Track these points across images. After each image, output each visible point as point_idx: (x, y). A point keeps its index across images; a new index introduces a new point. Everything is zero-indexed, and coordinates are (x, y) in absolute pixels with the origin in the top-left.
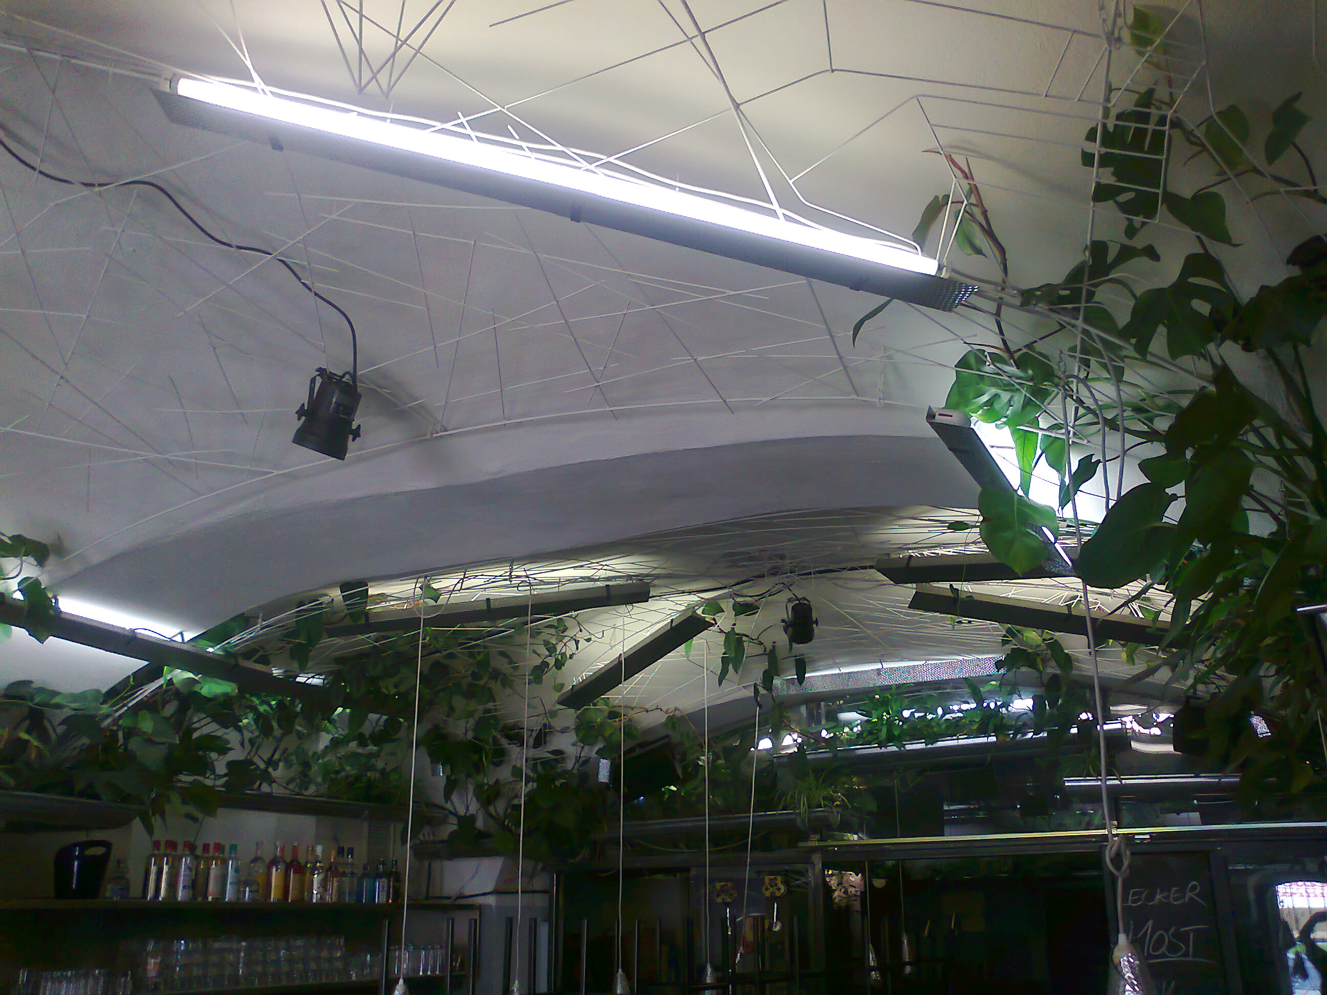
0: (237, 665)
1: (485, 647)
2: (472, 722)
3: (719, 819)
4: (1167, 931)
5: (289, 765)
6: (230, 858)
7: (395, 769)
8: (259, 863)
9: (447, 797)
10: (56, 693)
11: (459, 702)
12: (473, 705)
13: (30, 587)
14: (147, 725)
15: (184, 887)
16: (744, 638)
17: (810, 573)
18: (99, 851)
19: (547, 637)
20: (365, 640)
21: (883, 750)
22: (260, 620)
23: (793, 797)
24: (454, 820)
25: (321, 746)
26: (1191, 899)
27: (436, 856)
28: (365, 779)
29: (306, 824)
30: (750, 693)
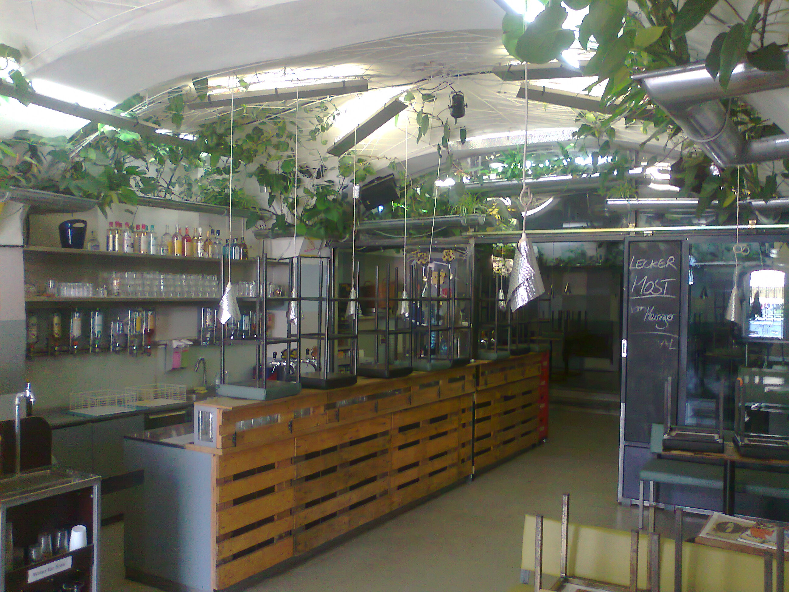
0: (138, 123)
1: (283, 119)
2: (281, 163)
3: (419, 219)
4: (654, 283)
5: (181, 185)
6: (151, 232)
7: (241, 189)
8: (167, 236)
9: (270, 204)
10: (42, 138)
11: (273, 152)
12: (280, 153)
13: (16, 75)
14: (93, 155)
15: (128, 246)
16: (429, 116)
17: (457, 76)
18: (81, 225)
19: (317, 114)
20: (213, 113)
21: (510, 182)
22: (147, 98)
23: (458, 207)
24: (274, 217)
25: (199, 176)
26: (669, 265)
27: (267, 236)
28: (223, 194)
29: (194, 216)
30: (436, 149)
